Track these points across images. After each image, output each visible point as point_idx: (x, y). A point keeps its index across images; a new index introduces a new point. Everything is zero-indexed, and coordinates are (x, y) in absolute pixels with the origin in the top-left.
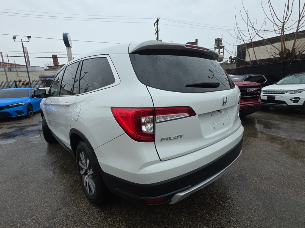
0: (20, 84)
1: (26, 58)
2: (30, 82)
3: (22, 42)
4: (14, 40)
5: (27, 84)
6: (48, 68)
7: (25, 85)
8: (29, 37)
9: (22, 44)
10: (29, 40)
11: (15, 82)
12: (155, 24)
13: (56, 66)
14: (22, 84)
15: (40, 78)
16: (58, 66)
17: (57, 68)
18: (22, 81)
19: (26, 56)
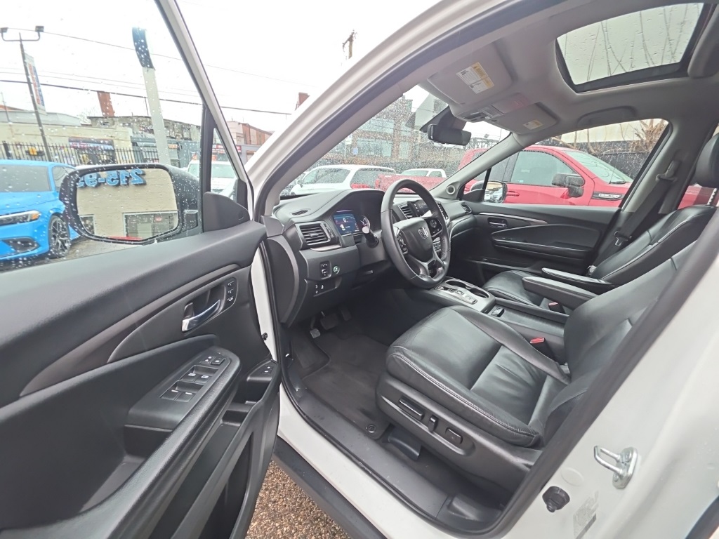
0: (21, 153)
1: (32, 85)
2: (47, 149)
3: (21, 41)
4: (2, 36)
5: (40, 154)
6: (89, 122)
7: (34, 155)
8: (39, 29)
9: (22, 46)
10: (39, 35)
11: (6, 146)
12: (344, 44)
13: (108, 117)
14: (24, 153)
15: (70, 141)
16: (114, 119)
17: (111, 122)
18: (25, 144)
19: (31, 81)
